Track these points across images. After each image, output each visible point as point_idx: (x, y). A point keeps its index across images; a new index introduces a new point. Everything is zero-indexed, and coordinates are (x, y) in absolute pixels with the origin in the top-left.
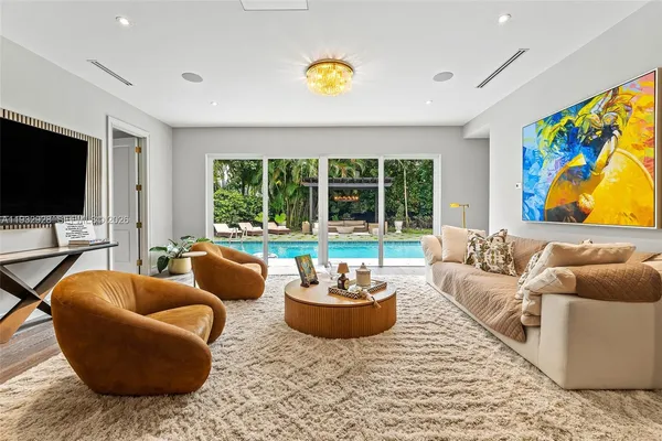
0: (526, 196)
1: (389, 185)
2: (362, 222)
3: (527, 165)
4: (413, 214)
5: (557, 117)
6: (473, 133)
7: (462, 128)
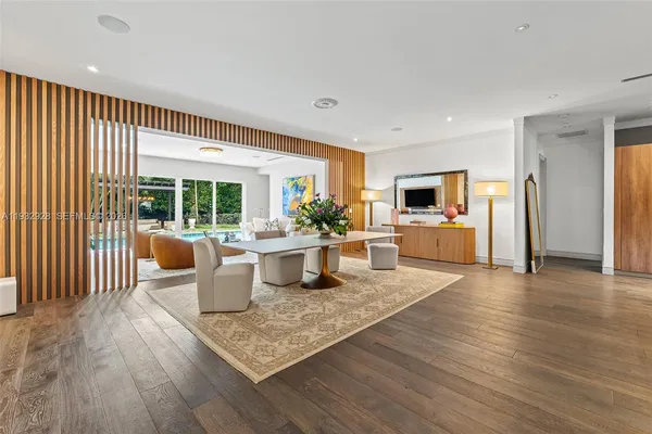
0: (284, 205)
1: (186, 189)
2: (155, 221)
3: (284, 194)
4: (203, 213)
5: (293, 179)
6: (262, 172)
7: (256, 169)
